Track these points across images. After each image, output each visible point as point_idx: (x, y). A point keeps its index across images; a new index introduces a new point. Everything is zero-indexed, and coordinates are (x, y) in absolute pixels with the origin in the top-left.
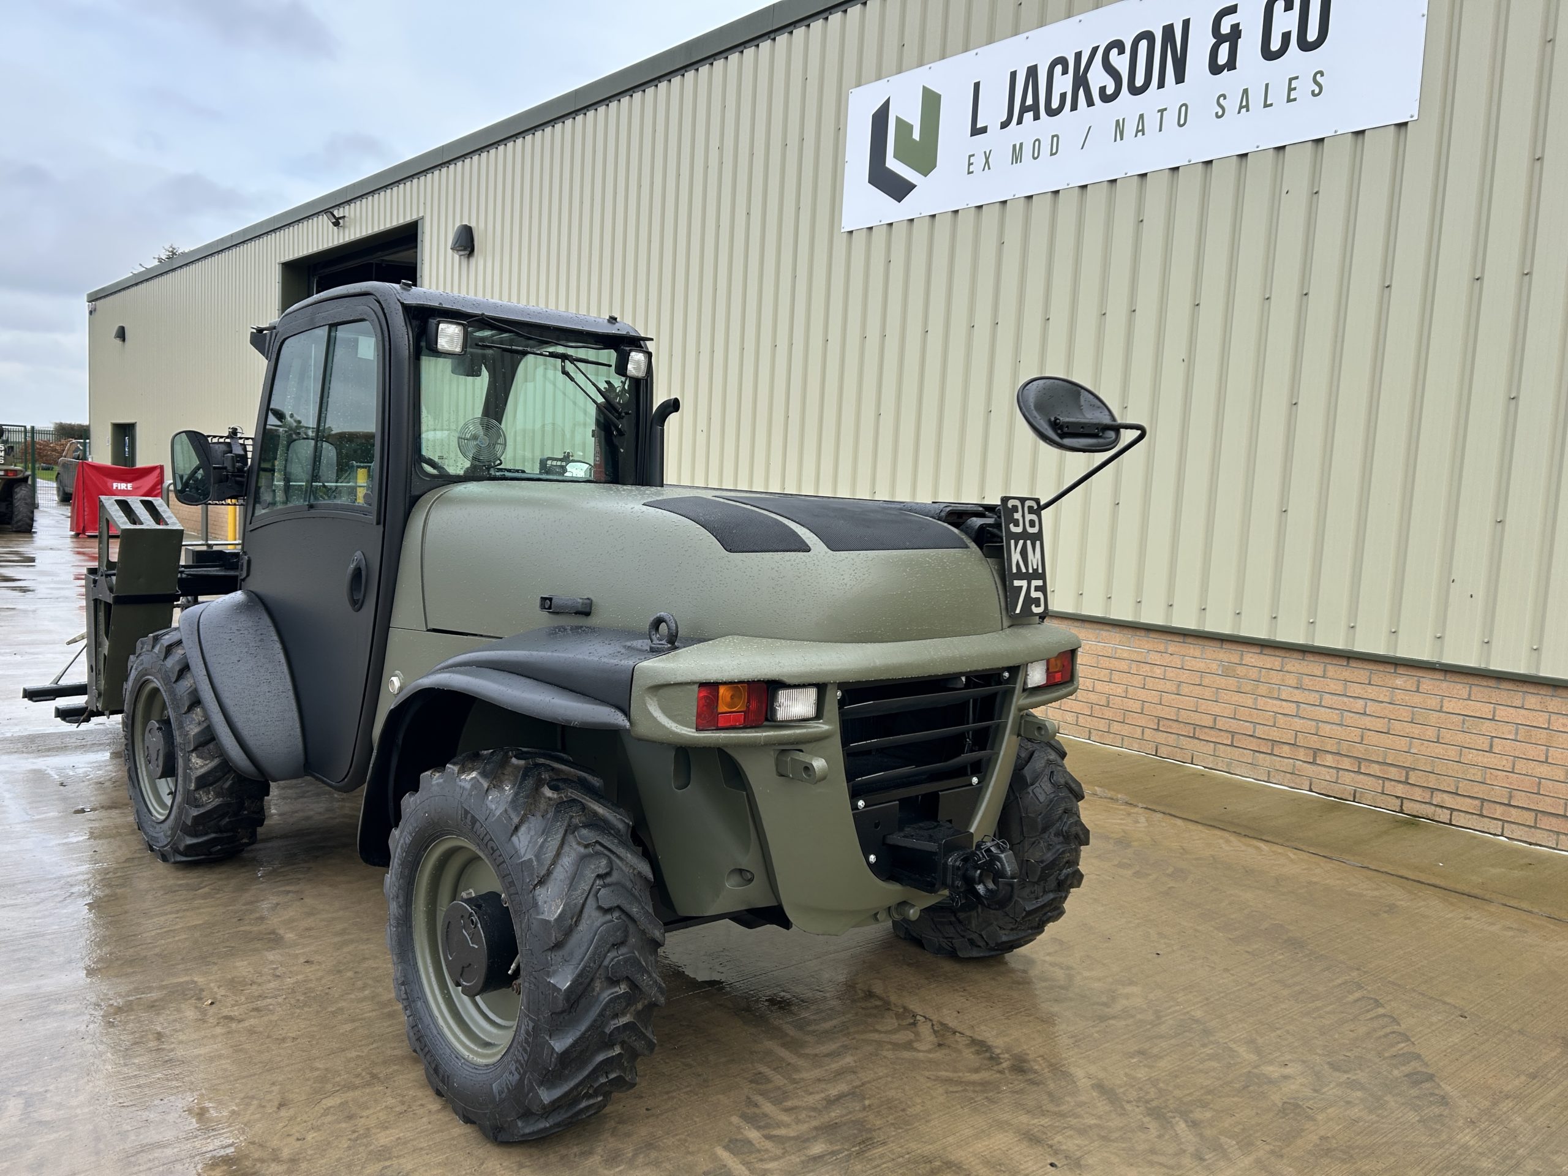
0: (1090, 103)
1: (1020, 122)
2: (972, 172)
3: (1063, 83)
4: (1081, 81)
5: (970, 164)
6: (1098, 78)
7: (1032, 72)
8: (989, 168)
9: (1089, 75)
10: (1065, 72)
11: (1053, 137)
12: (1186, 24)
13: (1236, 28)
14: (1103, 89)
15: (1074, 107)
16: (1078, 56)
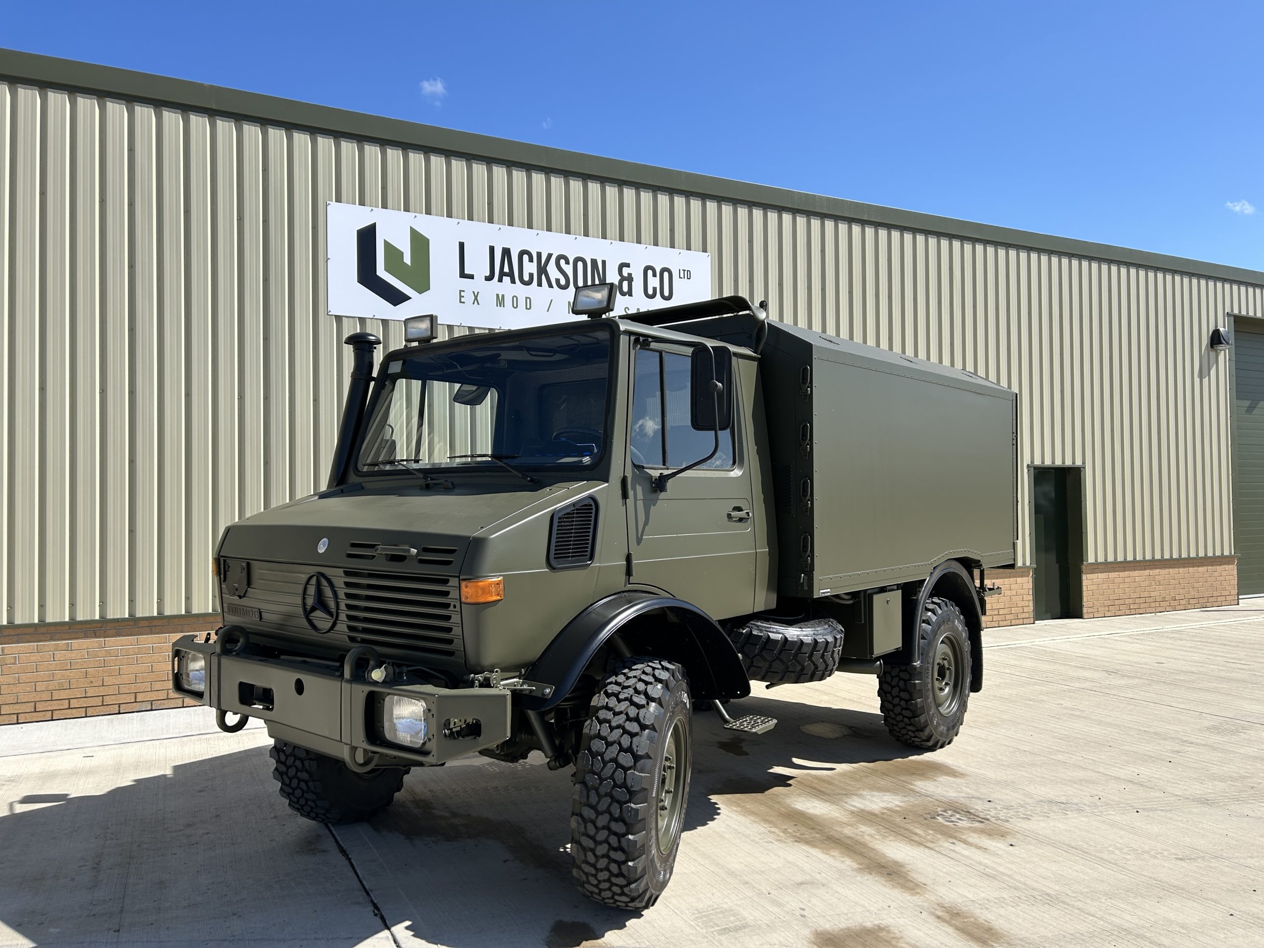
0: (551, 286)
1: (500, 280)
2: (464, 303)
3: (530, 268)
4: (542, 270)
5: (461, 297)
6: (553, 272)
7: (506, 252)
8: (478, 304)
9: (548, 268)
10: (531, 260)
11: (527, 298)
12: (604, 262)
13: (630, 275)
14: (558, 281)
15: (540, 284)
16: (539, 255)
